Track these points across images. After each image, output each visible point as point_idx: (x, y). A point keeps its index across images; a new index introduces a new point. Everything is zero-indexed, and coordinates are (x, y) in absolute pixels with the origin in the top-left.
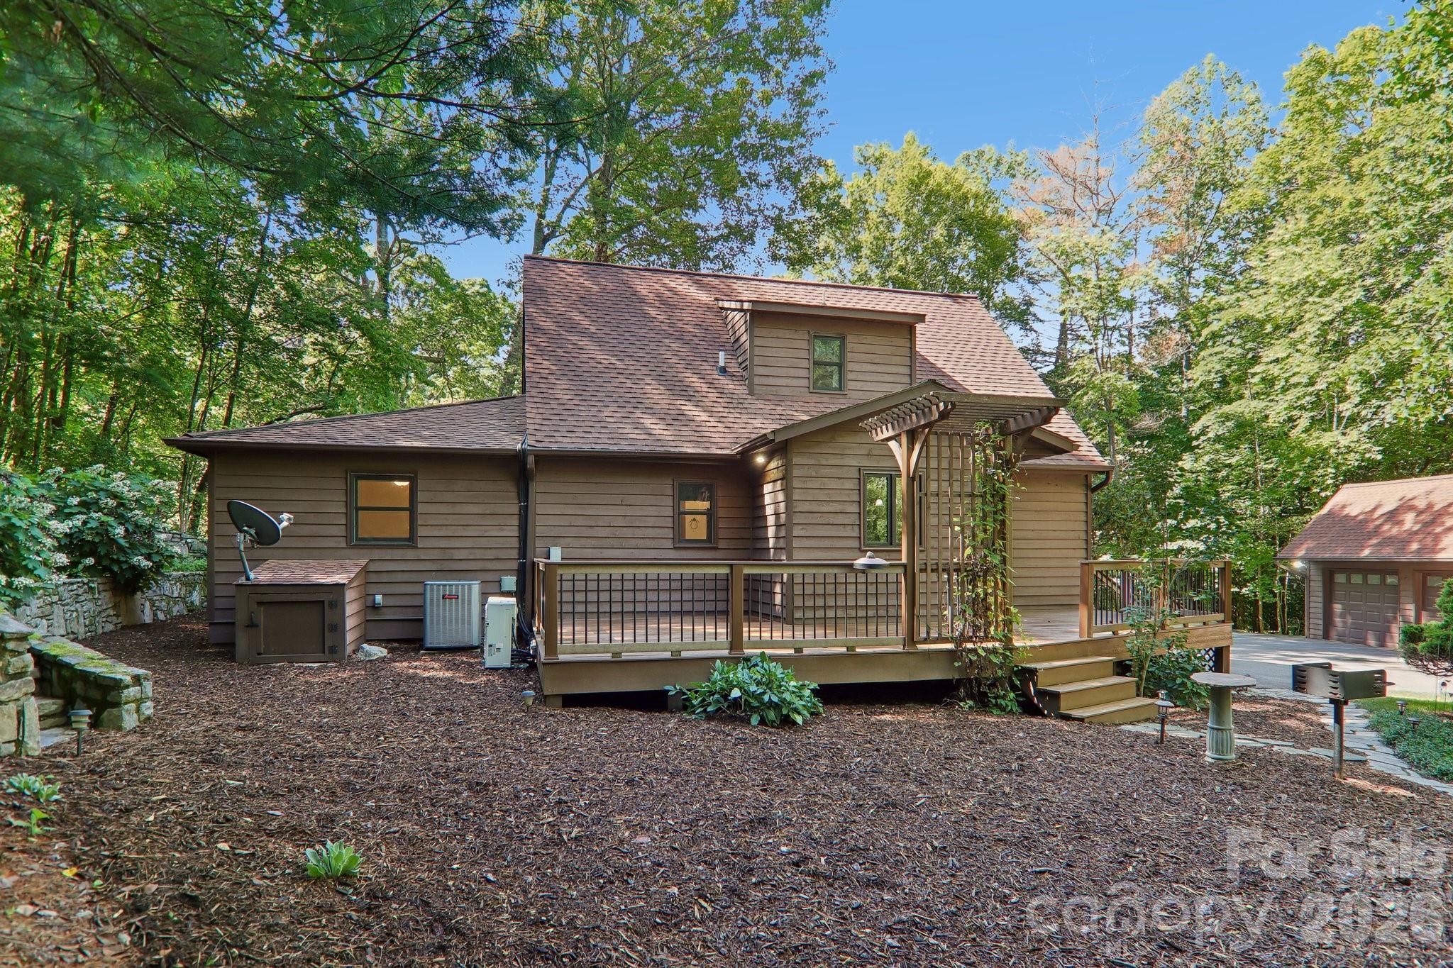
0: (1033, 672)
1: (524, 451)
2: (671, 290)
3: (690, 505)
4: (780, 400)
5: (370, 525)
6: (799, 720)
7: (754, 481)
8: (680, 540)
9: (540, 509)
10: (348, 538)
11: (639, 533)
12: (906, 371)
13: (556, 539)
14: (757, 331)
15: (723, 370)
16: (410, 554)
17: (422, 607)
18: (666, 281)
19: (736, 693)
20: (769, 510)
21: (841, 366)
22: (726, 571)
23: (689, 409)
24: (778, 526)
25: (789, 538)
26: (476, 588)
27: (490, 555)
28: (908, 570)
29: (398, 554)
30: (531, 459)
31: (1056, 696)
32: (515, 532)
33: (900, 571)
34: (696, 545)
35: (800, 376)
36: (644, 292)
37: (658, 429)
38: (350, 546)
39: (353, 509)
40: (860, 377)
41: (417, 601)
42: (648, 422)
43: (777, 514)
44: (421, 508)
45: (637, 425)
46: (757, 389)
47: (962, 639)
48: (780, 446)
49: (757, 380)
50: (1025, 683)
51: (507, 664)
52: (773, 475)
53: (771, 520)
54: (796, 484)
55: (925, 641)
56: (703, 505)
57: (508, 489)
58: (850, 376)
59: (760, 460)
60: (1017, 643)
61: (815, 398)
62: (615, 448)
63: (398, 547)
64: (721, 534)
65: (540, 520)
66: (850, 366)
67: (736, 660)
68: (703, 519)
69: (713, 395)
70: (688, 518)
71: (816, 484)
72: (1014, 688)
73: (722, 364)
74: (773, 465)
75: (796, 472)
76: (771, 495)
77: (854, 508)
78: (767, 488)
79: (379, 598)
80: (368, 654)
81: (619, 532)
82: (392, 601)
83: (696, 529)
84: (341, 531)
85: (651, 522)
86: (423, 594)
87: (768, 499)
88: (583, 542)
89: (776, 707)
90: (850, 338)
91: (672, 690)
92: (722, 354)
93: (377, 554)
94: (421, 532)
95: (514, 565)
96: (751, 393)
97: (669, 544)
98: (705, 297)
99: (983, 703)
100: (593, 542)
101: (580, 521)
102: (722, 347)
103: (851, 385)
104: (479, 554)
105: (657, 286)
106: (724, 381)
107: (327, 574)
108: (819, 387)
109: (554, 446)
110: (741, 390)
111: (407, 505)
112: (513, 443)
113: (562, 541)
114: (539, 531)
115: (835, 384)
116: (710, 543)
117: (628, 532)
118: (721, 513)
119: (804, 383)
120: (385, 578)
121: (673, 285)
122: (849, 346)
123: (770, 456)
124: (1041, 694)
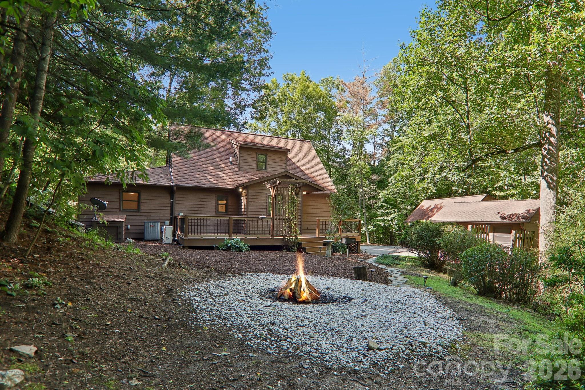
0: (301, 243)
1: (173, 186)
2: (216, 136)
3: (221, 202)
4: (248, 172)
5: (125, 206)
6: (244, 251)
7: (239, 195)
8: (218, 212)
9: (177, 202)
10: (120, 209)
11: (206, 209)
12: (285, 165)
13: (181, 211)
14: (241, 152)
15: (231, 163)
16: (138, 214)
17: (144, 229)
18: (214, 132)
19: (229, 245)
20: (243, 204)
21: (266, 163)
22: (228, 218)
23: (221, 174)
24: (244, 208)
25: (247, 212)
26: (159, 224)
27: (162, 215)
28: (272, 219)
29: (135, 214)
30: (175, 188)
31: (305, 249)
32: (169, 208)
33: (271, 220)
34: (222, 213)
35: (254, 166)
36: (208, 136)
37: (212, 180)
38: (120, 211)
39: (121, 201)
40: (271, 166)
41: (143, 227)
42: (209, 177)
43: (244, 205)
44: (142, 201)
45: (206, 178)
46: (241, 169)
47: (285, 236)
48: (246, 187)
49: (241, 166)
50: (299, 246)
51: (171, 243)
52: (244, 194)
53: (243, 207)
54: (250, 197)
55: (276, 236)
56: (225, 202)
57: (168, 196)
58: (268, 166)
59: (241, 190)
60: (298, 237)
61: (258, 172)
62: (199, 185)
63: (134, 212)
64: (229, 210)
65: (176, 205)
66: (268, 163)
67: (231, 239)
68: (224, 206)
69: (228, 170)
70: (220, 205)
71: (255, 197)
72: (297, 247)
73: (231, 161)
74: (244, 192)
75: (249, 194)
76: (243, 200)
77: (265, 204)
78: (242, 198)
79: (129, 226)
80: (129, 241)
81: (200, 209)
82: (132, 227)
83: (222, 209)
84: (118, 207)
85: (209, 206)
86: (144, 226)
87: (242, 201)
88: (189, 212)
89: (239, 248)
90: (268, 155)
91: (215, 246)
92: (231, 158)
93: (128, 214)
94: (142, 208)
95: (169, 218)
96: (239, 170)
97: (214, 213)
98: (226, 138)
99: (289, 250)
100: (192, 212)
101: (188, 206)
102: (231, 156)
103: (268, 169)
104: (158, 214)
105: (212, 134)
106: (231, 165)
107: (118, 219)
108: (259, 169)
109: (181, 185)
110: (236, 169)
111: (137, 200)
112: (169, 183)
113: (184, 211)
114: (176, 208)
115: (264, 168)
116: (226, 213)
117: (202, 209)
118: (230, 204)
119: (255, 167)
120: (131, 221)
121: (217, 134)
122: (268, 157)
123: (243, 189)
124: (303, 248)
